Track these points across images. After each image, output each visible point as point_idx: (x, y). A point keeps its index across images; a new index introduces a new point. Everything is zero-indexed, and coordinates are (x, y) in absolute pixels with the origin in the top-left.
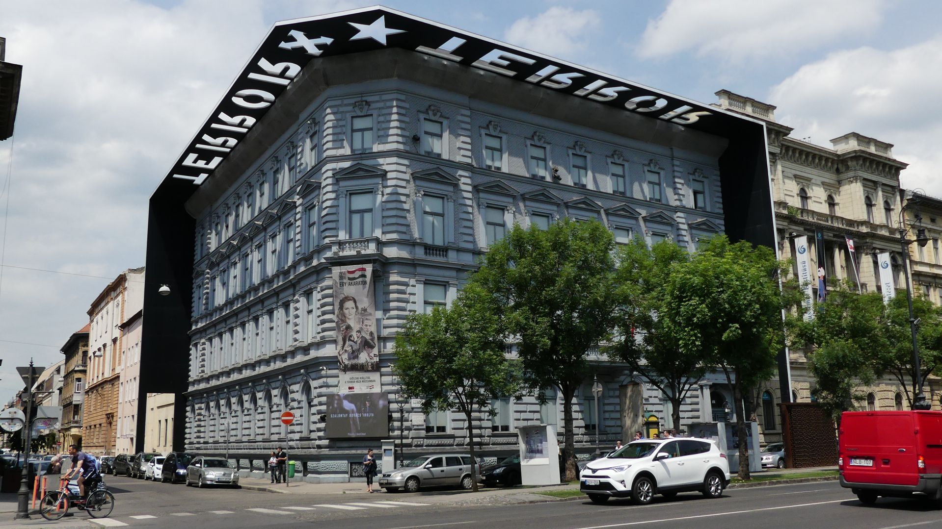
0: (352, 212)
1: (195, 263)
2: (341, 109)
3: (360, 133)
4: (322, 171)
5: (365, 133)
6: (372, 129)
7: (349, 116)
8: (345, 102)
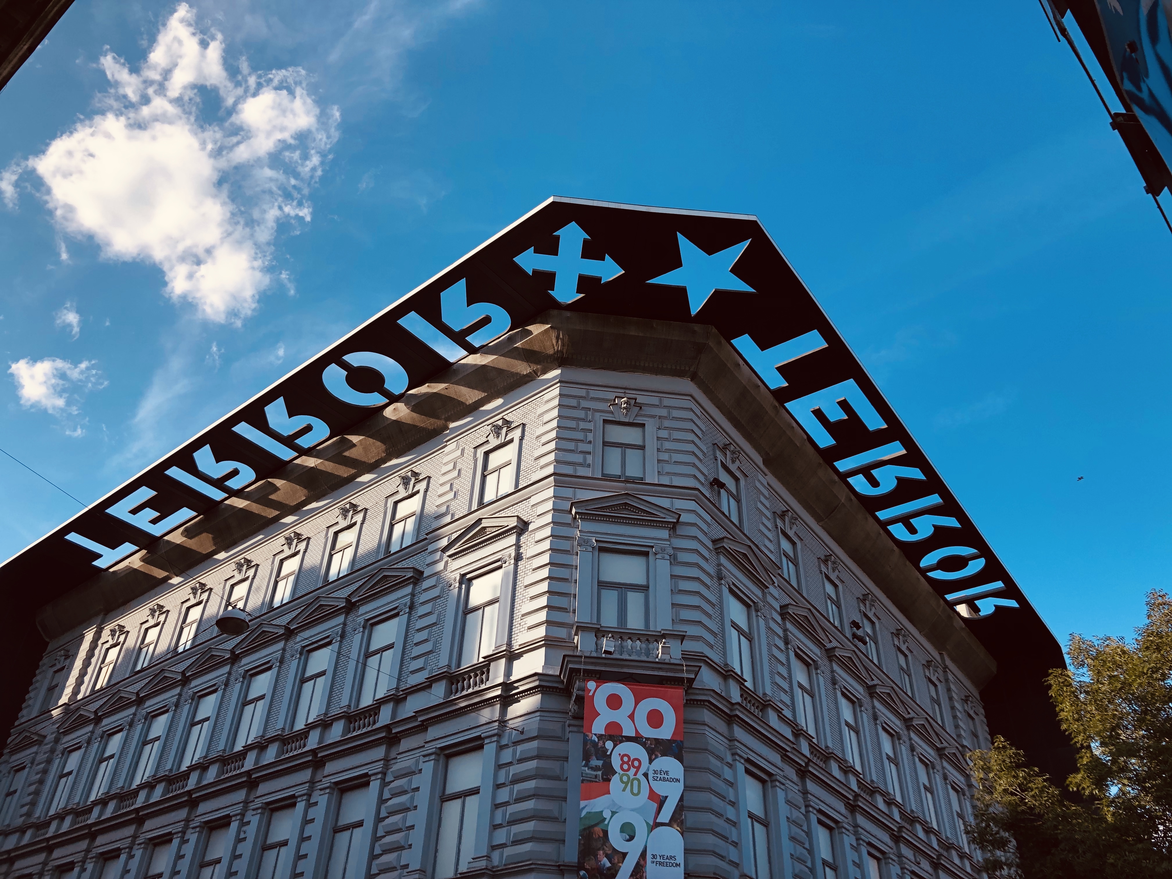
0: (603, 585)
1: (16, 724)
2: (584, 404)
3: (619, 450)
4: (534, 500)
5: (628, 451)
6: (642, 448)
7: (599, 418)
8: (593, 394)
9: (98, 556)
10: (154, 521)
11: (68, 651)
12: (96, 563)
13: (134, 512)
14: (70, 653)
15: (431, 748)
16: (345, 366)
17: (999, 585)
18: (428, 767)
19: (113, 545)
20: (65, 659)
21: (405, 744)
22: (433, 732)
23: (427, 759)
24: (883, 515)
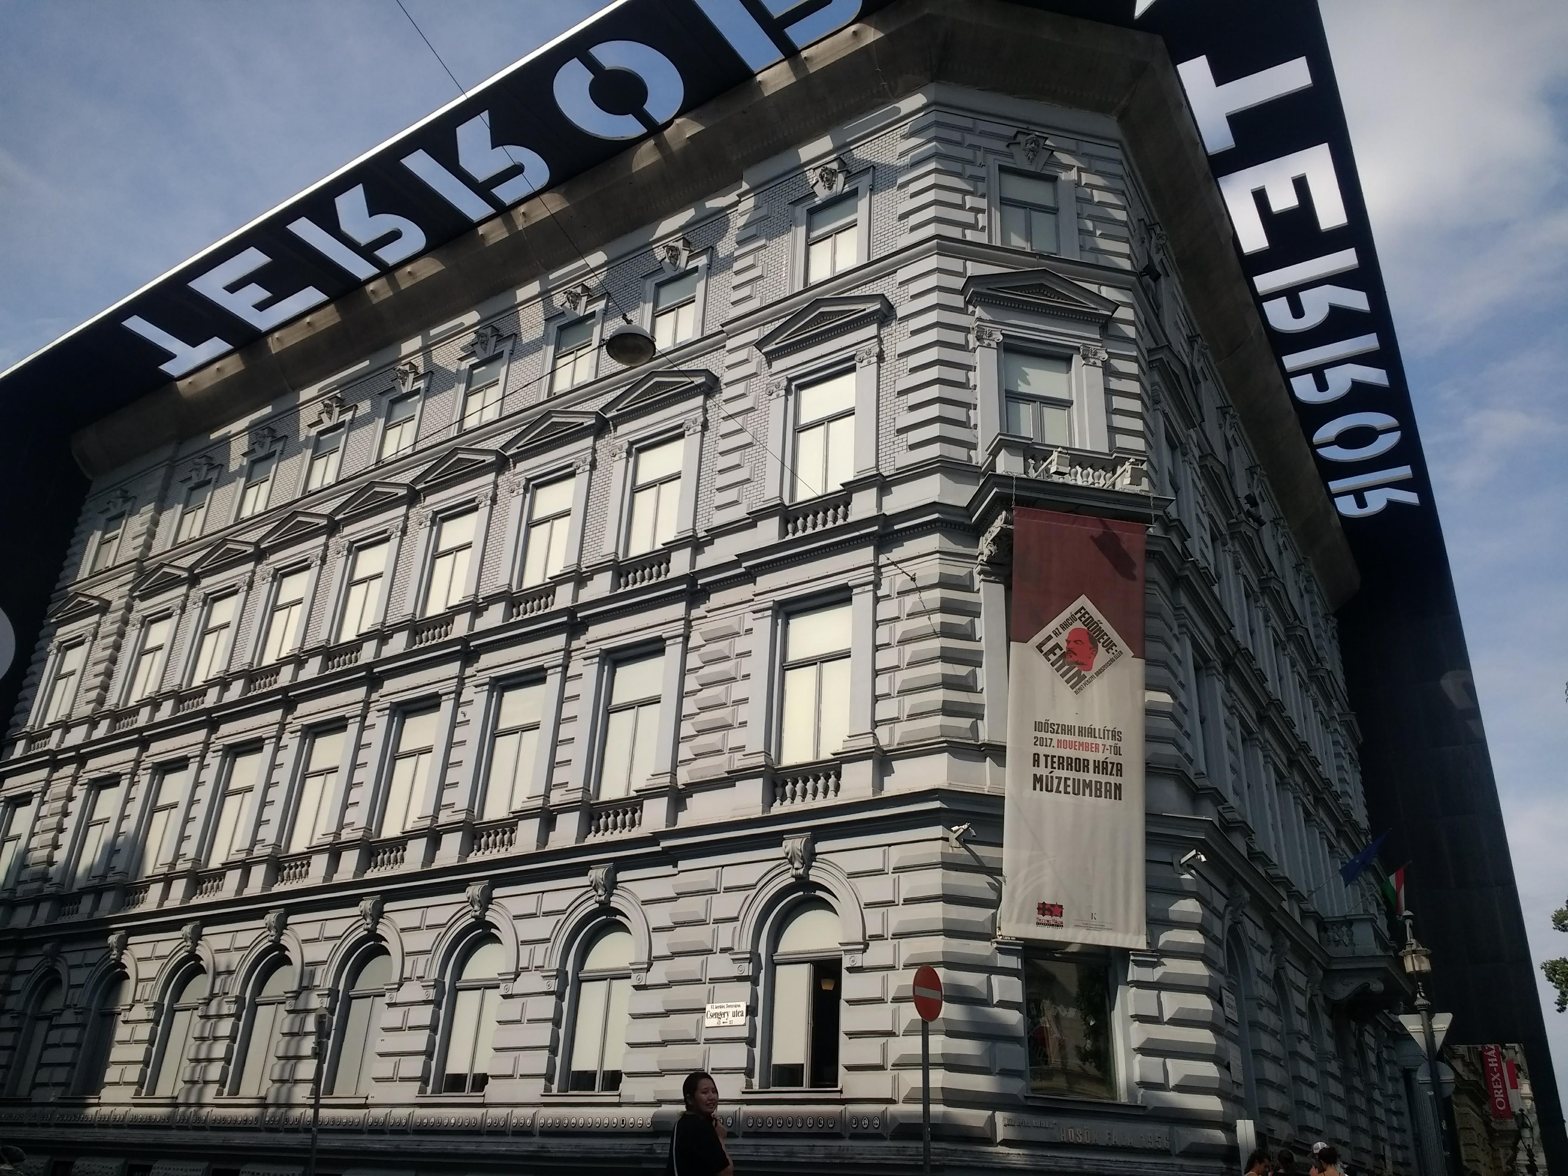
0: (1014, 397)
2: (970, 139)
3: (1022, 211)
4: (903, 274)
5: (1035, 214)
6: (1054, 211)
7: (993, 162)
8: (983, 126)
9: (170, 356)
10: (262, 306)
11: (127, 492)
12: (165, 367)
13: (233, 288)
14: (129, 495)
15: (768, 600)
16: (592, 64)
17: (1404, 472)
18: (764, 625)
19: (194, 341)
20: (124, 502)
21: (717, 599)
22: (765, 582)
23: (759, 615)
24: (1291, 361)
